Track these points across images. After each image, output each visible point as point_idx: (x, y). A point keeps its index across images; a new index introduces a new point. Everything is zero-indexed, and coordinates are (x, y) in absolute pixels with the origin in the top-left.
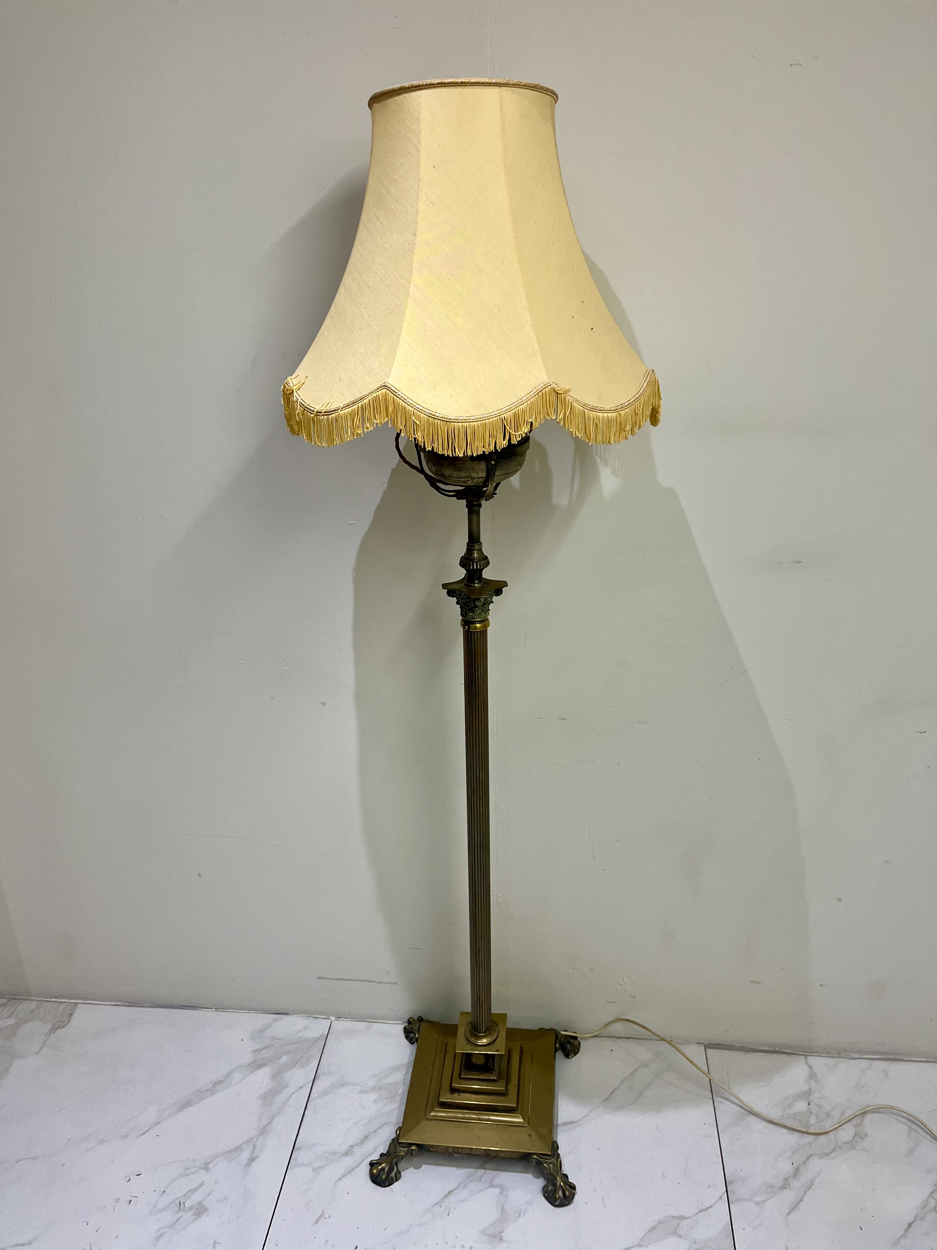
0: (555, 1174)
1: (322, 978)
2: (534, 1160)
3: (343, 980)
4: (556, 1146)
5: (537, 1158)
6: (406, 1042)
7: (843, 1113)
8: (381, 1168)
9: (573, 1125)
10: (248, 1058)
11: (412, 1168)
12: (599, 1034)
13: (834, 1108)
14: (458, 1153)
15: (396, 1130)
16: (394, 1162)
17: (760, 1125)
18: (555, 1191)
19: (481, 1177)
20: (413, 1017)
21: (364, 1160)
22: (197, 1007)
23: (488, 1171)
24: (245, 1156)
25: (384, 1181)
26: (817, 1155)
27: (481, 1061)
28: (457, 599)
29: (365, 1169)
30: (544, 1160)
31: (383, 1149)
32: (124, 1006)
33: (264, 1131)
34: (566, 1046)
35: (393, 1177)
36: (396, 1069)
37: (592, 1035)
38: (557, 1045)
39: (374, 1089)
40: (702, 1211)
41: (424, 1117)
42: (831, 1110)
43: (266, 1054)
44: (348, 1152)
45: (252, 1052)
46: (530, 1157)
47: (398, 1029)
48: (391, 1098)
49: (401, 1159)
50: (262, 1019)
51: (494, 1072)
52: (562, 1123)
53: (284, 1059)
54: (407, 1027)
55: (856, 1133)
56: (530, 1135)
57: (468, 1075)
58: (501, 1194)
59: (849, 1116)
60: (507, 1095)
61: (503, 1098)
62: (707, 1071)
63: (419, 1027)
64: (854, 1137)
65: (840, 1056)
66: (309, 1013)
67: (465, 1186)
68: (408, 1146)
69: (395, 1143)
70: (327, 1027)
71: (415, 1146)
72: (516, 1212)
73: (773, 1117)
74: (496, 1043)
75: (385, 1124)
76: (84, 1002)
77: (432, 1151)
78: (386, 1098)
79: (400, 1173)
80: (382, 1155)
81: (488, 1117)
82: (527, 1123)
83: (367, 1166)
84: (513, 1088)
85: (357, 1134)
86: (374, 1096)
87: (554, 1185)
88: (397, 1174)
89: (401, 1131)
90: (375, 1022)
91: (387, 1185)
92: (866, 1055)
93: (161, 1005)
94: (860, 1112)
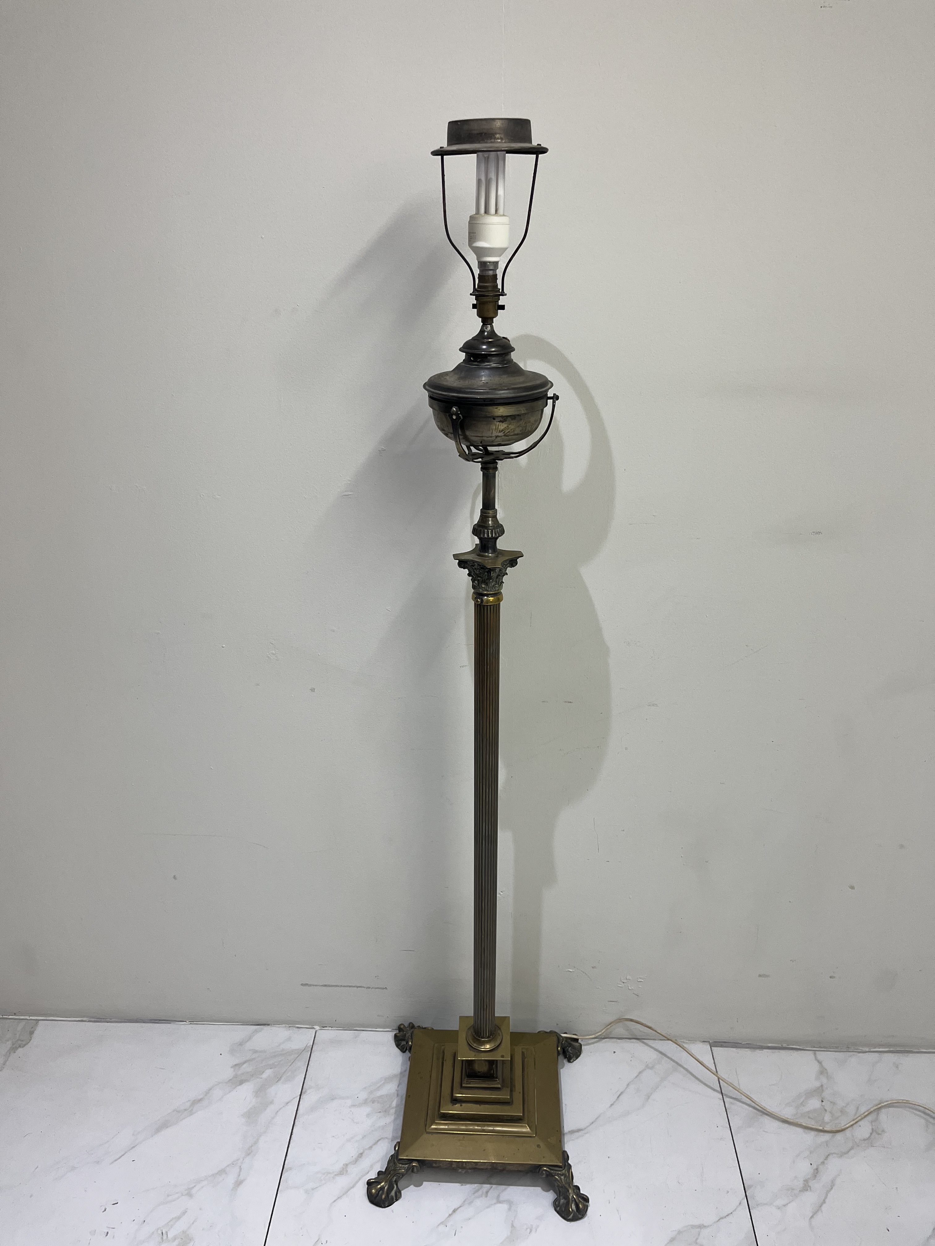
0: (567, 1186)
1: (306, 985)
2: (544, 1172)
3: (329, 986)
4: (566, 1157)
5: (547, 1169)
6: (397, 1051)
7: (858, 1108)
8: (380, 1188)
9: (580, 1133)
10: (229, 1073)
11: (412, 1186)
12: (600, 1035)
13: (848, 1104)
14: (463, 1168)
15: (394, 1145)
16: (394, 1180)
17: (775, 1125)
18: (568, 1204)
19: (487, 1192)
20: (403, 1023)
21: (360, 1179)
22: (169, 1021)
23: (494, 1186)
24: (230, 1180)
25: (384, 1201)
26: (835, 1153)
27: (484, 1069)
28: (469, 570)
29: (361, 1190)
30: (555, 1172)
31: (381, 1166)
32: (89, 1021)
33: (250, 1152)
34: (568, 1050)
35: (393, 1196)
36: (388, 1080)
37: (593, 1036)
38: (559, 1048)
39: (365, 1102)
40: (722, 1218)
41: (425, 1131)
42: (846, 1107)
43: (246, 1068)
44: (343, 1171)
45: (232, 1067)
46: (540, 1169)
47: (388, 1037)
48: (385, 1111)
49: (401, 1176)
50: (240, 1032)
51: (498, 1079)
52: (569, 1132)
53: (268, 1073)
54: (398, 1035)
55: (873, 1129)
56: (538, 1146)
57: (470, 1084)
58: (510, 1209)
59: (864, 1113)
60: (512, 1104)
61: (506, 1107)
62: (715, 1070)
63: (411, 1034)
64: (871, 1134)
65: (850, 1050)
66: (291, 1023)
67: (470, 1203)
68: (409, 1162)
69: (394, 1160)
70: (311, 1037)
71: (416, 1162)
72: (527, 1229)
73: (786, 1116)
74: (500, 1049)
75: (379, 1140)
76: (45, 1018)
77: (434, 1167)
78: (380, 1112)
79: (400, 1192)
80: (379, 1173)
81: (492, 1128)
82: (535, 1133)
83: (365, 1185)
84: (518, 1097)
85: (352, 1151)
86: (366, 1110)
87: (566, 1198)
88: (398, 1193)
89: (400, 1147)
90: (363, 1030)
91: (386, 1206)
92: (875, 1048)
93: (130, 1020)
94: (876, 1107)
